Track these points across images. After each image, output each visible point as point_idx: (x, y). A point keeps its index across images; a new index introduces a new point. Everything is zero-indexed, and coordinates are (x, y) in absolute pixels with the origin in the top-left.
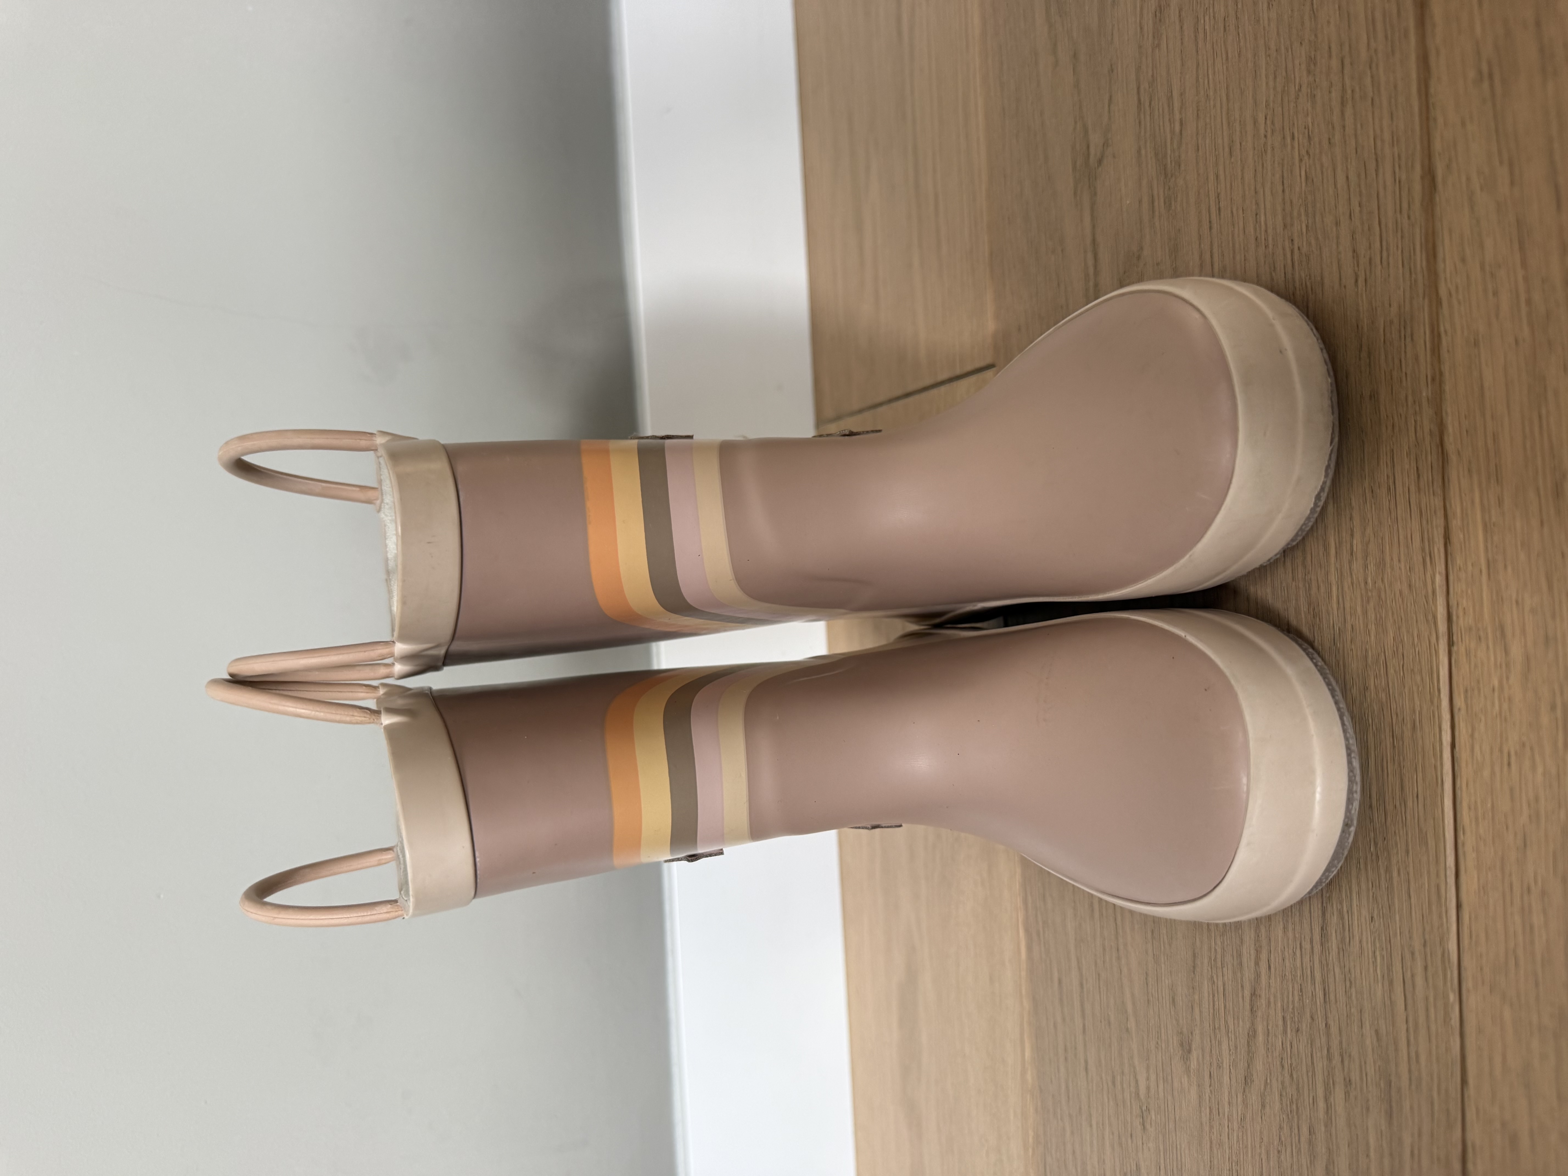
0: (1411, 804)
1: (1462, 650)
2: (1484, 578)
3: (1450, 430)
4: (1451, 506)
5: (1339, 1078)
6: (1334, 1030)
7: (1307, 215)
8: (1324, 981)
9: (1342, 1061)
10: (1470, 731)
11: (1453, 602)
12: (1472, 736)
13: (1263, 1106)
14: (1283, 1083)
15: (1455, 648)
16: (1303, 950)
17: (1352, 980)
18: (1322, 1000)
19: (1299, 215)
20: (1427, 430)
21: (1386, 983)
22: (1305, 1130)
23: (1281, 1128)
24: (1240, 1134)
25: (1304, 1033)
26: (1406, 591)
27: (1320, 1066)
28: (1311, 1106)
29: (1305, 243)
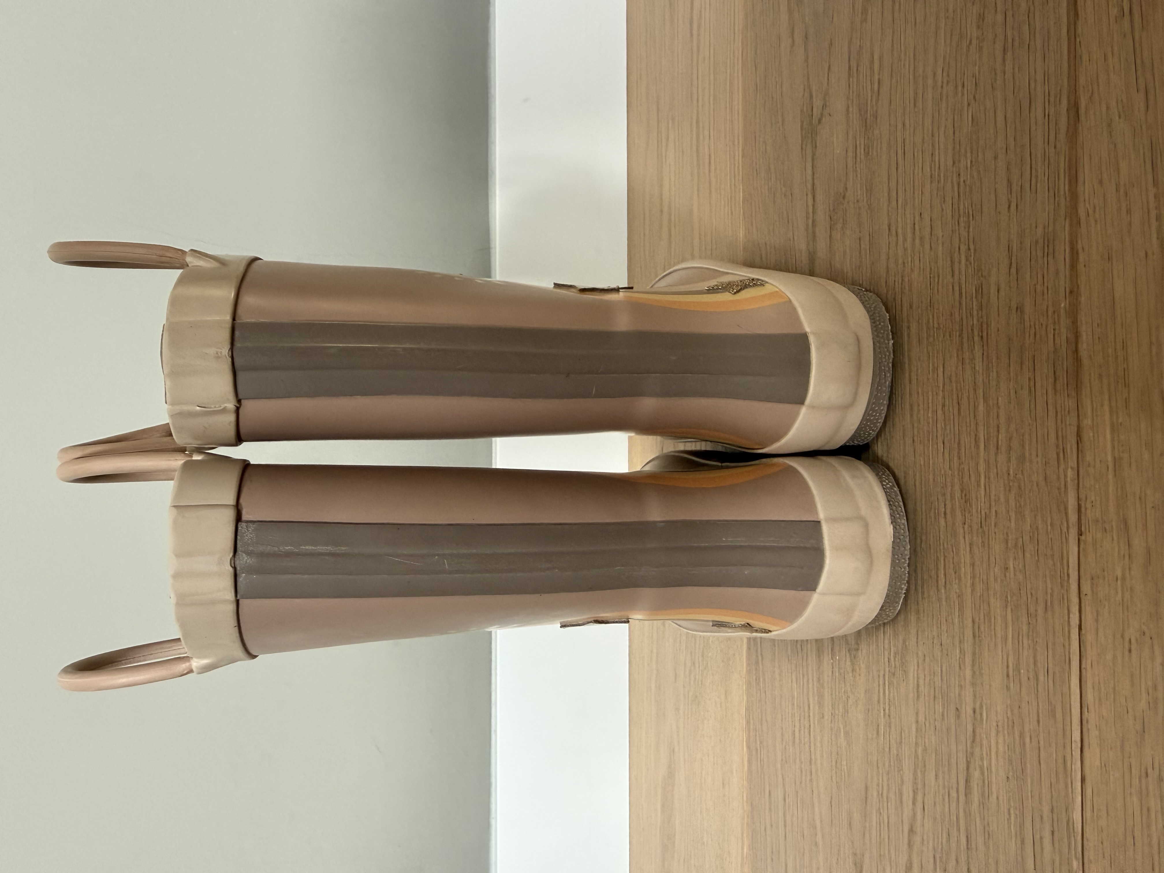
2: (1111, 474)
3: (1084, 337)
10: (1095, 615)
11: (1083, 496)
16: (951, 798)
20: (1064, 338)
21: (1019, 840)
26: (1042, 483)
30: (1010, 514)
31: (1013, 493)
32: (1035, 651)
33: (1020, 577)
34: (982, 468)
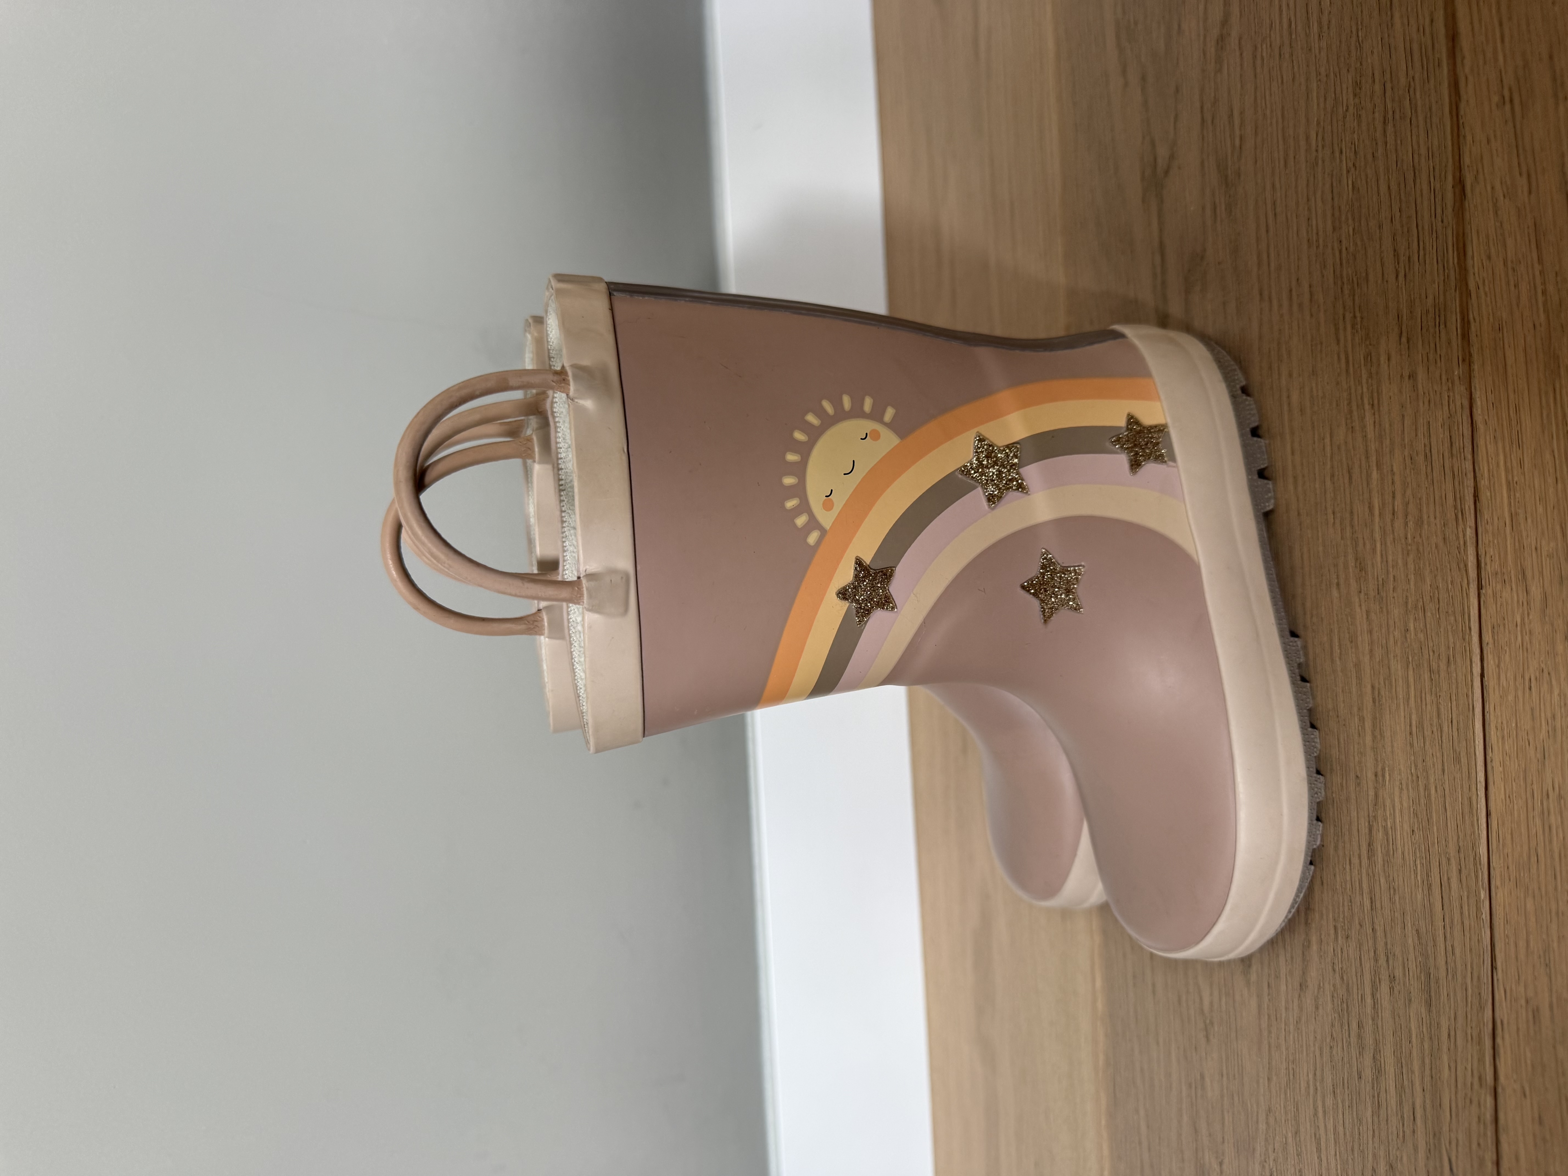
0: (1447, 728)
1: (1490, 592)
2: (1508, 529)
3: (1479, 403)
4: (1479, 469)
5: (1384, 975)
6: (1380, 934)
7: (1354, 220)
8: (1371, 891)
9: (1387, 961)
10: (1497, 661)
11: (1482, 552)
12: (1498, 666)
13: (1317, 1008)
14: (1334, 986)
15: (1483, 591)
16: (1352, 865)
17: (1396, 888)
18: (1369, 908)
19: (1347, 219)
20: (1458, 404)
21: (1426, 887)
22: (1354, 1025)
23: (1333, 1025)
24: (1296, 1035)
25: (1353, 938)
26: (1441, 544)
27: (1367, 966)
28: (1360, 1004)
29: (1351, 244)
30: (1409, 577)
31: (1411, 556)
32: (1438, 704)
33: (1421, 636)
34: (1377, 536)
